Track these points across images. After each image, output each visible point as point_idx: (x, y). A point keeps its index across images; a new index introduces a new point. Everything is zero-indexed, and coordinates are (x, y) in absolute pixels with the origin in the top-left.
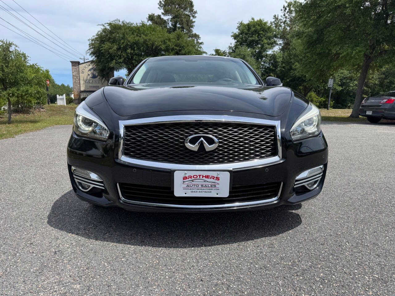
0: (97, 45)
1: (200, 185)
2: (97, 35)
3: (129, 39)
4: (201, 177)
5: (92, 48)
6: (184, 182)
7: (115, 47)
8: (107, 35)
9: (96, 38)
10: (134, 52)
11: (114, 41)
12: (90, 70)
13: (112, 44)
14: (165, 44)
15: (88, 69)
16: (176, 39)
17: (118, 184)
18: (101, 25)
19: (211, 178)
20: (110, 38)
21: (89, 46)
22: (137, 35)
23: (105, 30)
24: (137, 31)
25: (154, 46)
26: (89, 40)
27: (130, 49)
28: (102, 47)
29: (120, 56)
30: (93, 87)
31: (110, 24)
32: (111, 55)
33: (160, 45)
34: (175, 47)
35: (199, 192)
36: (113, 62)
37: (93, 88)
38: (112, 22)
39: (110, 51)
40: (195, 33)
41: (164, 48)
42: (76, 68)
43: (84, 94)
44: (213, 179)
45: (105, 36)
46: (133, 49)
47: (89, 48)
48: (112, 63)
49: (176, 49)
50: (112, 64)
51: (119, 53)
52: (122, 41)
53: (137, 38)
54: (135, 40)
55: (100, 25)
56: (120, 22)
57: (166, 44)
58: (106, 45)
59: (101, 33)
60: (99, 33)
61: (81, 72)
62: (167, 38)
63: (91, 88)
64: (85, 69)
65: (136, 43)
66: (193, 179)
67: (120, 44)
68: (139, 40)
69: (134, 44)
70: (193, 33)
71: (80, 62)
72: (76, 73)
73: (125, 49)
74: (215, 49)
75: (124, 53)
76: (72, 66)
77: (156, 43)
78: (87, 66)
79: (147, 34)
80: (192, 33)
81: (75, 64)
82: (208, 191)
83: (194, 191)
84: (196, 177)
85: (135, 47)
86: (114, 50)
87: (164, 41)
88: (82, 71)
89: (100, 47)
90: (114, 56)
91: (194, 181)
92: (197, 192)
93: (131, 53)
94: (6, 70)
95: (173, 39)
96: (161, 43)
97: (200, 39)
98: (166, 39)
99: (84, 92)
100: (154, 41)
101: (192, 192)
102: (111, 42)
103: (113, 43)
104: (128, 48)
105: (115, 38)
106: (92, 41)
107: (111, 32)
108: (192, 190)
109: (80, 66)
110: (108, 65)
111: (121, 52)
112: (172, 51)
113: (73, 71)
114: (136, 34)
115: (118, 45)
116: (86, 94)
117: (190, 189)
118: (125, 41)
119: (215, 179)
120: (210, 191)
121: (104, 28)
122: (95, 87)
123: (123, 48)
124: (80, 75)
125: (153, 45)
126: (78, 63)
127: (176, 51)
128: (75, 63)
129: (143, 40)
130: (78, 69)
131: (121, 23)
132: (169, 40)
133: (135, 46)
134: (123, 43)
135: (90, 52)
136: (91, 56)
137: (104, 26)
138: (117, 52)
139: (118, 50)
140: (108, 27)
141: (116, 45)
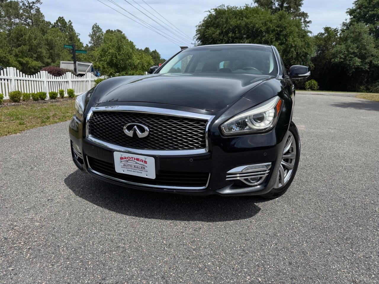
0: (202, 31)
1: (133, 166)
2: (203, 21)
3: (231, 23)
4: (133, 159)
5: (199, 33)
6: (121, 161)
7: (218, 32)
8: (212, 21)
9: (203, 24)
10: (234, 36)
11: (217, 26)
13: (215, 29)
14: (265, 26)
16: (279, 20)
17: (87, 157)
18: (208, 11)
19: (140, 161)
20: (214, 23)
21: (196, 32)
22: (239, 19)
23: (210, 16)
24: (240, 15)
25: (255, 28)
26: (196, 26)
27: (231, 33)
28: (207, 32)
29: (222, 40)
31: (216, 10)
33: (261, 27)
34: (276, 28)
35: (133, 171)
38: (218, 7)
39: (213, 35)
40: (303, 12)
41: (264, 30)
44: (142, 161)
45: (210, 22)
46: (234, 32)
47: (196, 34)
49: (277, 30)
51: (221, 37)
52: (225, 26)
53: (239, 22)
54: (237, 24)
55: (207, 11)
56: (224, 7)
57: (267, 26)
58: (210, 30)
59: (207, 19)
60: (206, 19)
62: (269, 19)
65: (238, 27)
66: (127, 160)
67: (223, 29)
68: (240, 24)
69: (235, 28)
70: (301, 11)
73: (227, 33)
74: (325, 27)
75: (226, 37)
77: (257, 25)
79: (249, 17)
80: (299, 12)
82: (140, 171)
83: (129, 170)
84: (129, 158)
85: (236, 31)
86: (217, 34)
87: (265, 22)
89: (205, 32)
91: (128, 162)
92: (131, 171)
93: (232, 37)
94: (118, 57)
95: (274, 20)
96: (261, 25)
97: (308, 18)
98: (268, 21)
100: (255, 23)
101: (128, 170)
102: (215, 26)
103: (217, 28)
104: (230, 32)
105: (218, 22)
106: (199, 27)
107: (216, 17)
108: (128, 169)
111: (223, 37)
112: (272, 32)
114: (238, 17)
115: (221, 29)
117: (126, 168)
118: (228, 25)
119: (144, 162)
120: (141, 172)
121: (210, 14)
123: (225, 32)
125: (253, 27)
127: (277, 32)
128: (184, 48)
129: (244, 23)
131: (226, 8)
132: (271, 21)
133: (236, 29)
134: (225, 27)
135: (197, 37)
136: (197, 41)
137: (210, 12)
138: (219, 36)
139: (220, 34)
140: (214, 13)
141: (219, 30)
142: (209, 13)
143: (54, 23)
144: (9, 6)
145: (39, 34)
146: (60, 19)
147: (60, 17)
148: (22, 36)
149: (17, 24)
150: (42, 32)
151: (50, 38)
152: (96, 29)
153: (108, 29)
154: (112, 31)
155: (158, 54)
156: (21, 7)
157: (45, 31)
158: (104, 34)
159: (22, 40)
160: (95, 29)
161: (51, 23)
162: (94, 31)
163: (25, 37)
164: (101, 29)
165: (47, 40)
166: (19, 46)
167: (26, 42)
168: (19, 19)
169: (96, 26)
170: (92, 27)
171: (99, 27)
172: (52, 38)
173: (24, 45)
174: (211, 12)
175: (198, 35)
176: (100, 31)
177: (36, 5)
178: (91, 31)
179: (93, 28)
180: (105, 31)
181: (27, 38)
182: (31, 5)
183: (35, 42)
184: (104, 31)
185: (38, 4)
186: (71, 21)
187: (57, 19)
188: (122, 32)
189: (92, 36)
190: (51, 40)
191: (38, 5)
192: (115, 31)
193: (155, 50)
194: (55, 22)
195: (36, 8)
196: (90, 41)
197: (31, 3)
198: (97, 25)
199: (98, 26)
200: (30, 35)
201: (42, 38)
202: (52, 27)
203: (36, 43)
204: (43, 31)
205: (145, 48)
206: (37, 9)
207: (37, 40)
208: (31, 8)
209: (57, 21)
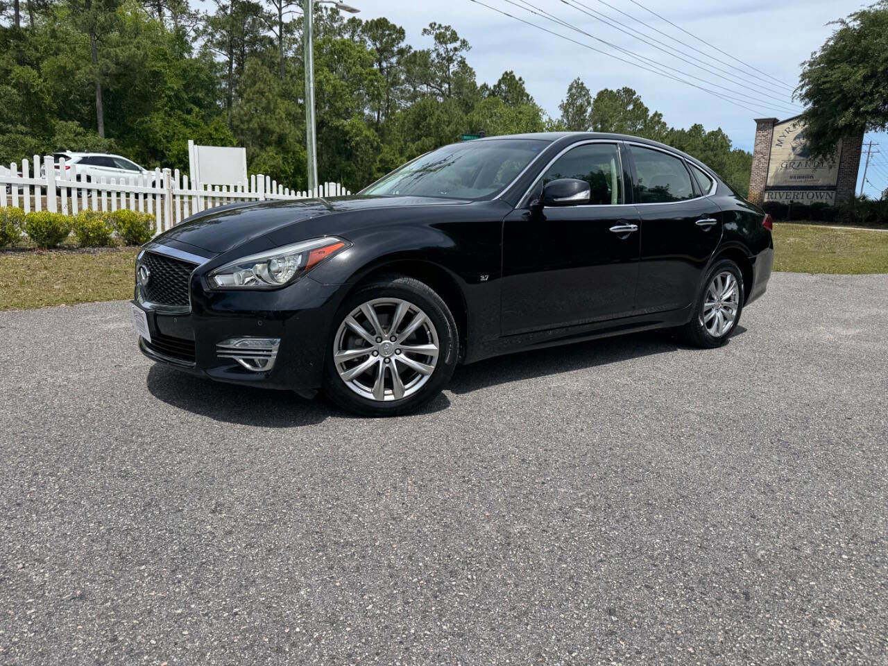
0: (817, 74)
2: (823, 50)
5: (809, 81)
7: (862, 72)
8: (844, 47)
9: (821, 57)
11: (864, 57)
12: (797, 137)
13: (853, 67)
15: (795, 136)
18: (837, 22)
20: (852, 53)
21: (800, 79)
23: (843, 35)
26: (803, 64)
28: (826, 76)
29: (872, 94)
30: (799, 177)
31: (862, 15)
32: (844, 95)
36: (847, 113)
37: (799, 180)
38: (871, 7)
39: (844, 84)
42: (765, 133)
43: (774, 195)
45: (841, 50)
47: (801, 84)
48: (844, 117)
50: (843, 119)
51: (870, 88)
55: (833, 23)
58: (838, 70)
59: (835, 43)
60: (830, 43)
61: (775, 141)
63: (793, 180)
64: (786, 134)
67: (878, 65)
71: (778, 118)
72: (763, 146)
75: (884, 88)
76: (758, 129)
78: (792, 128)
81: (767, 124)
86: (856, 80)
88: (779, 140)
90: (854, 98)
99: (774, 190)
102: (853, 60)
103: (859, 63)
105: (867, 49)
106: (810, 65)
107: (860, 35)
109: (776, 128)
110: (834, 121)
113: (758, 142)
115: (872, 66)
116: (778, 195)
121: (844, 27)
122: (803, 177)
124: (772, 149)
126: (774, 122)
128: (765, 123)
130: (769, 136)
135: (803, 93)
136: (803, 103)
137: (843, 22)
138: (863, 85)
139: (866, 79)
140: (855, 24)
141: (865, 67)
142: (839, 27)
143: (495, 86)
144: (411, 63)
145: (458, 112)
146: (505, 76)
147: (506, 73)
148: (425, 118)
149: (424, 95)
150: (463, 108)
151: (476, 118)
152: (578, 89)
153: (603, 89)
154: (611, 92)
155: (724, 137)
156: (433, 61)
157: (470, 105)
158: (592, 101)
159: (424, 126)
160: (574, 91)
161: (489, 87)
162: (571, 96)
163: (429, 120)
164: (588, 91)
165: (470, 123)
166: (419, 137)
167: (430, 129)
168: (427, 85)
169: (578, 84)
170: (568, 87)
171: (584, 85)
172: (481, 119)
173: (426, 136)
174: (847, 22)
175: (807, 87)
176: (584, 95)
177: (459, 53)
178: (564, 97)
179: (570, 90)
180: (596, 93)
181: (433, 122)
182: (451, 54)
183: (449, 129)
184: (594, 95)
185: (464, 51)
186: (523, 79)
187: (501, 78)
188: (634, 93)
189: (564, 108)
190: (479, 123)
191: (463, 53)
192: (618, 91)
193: (719, 129)
194: (496, 83)
195: (459, 59)
196: (560, 118)
197: (451, 50)
198: (580, 82)
199: (582, 84)
200: (439, 116)
201: (462, 119)
202: (489, 95)
203: (449, 131)
204: (467, 104)
205: (693, 125)
206: (460, 62)
207: (452, 124)
208: (450, 60)
209: (500, 82)
